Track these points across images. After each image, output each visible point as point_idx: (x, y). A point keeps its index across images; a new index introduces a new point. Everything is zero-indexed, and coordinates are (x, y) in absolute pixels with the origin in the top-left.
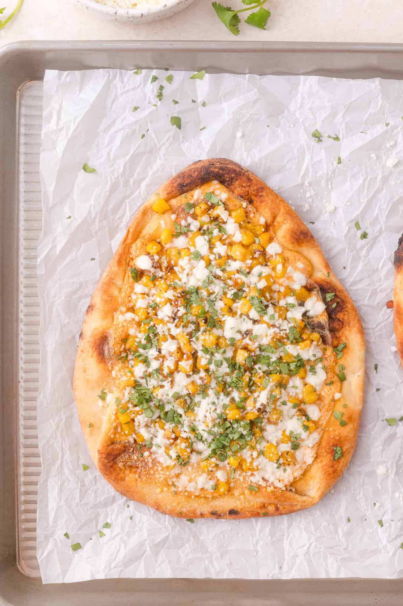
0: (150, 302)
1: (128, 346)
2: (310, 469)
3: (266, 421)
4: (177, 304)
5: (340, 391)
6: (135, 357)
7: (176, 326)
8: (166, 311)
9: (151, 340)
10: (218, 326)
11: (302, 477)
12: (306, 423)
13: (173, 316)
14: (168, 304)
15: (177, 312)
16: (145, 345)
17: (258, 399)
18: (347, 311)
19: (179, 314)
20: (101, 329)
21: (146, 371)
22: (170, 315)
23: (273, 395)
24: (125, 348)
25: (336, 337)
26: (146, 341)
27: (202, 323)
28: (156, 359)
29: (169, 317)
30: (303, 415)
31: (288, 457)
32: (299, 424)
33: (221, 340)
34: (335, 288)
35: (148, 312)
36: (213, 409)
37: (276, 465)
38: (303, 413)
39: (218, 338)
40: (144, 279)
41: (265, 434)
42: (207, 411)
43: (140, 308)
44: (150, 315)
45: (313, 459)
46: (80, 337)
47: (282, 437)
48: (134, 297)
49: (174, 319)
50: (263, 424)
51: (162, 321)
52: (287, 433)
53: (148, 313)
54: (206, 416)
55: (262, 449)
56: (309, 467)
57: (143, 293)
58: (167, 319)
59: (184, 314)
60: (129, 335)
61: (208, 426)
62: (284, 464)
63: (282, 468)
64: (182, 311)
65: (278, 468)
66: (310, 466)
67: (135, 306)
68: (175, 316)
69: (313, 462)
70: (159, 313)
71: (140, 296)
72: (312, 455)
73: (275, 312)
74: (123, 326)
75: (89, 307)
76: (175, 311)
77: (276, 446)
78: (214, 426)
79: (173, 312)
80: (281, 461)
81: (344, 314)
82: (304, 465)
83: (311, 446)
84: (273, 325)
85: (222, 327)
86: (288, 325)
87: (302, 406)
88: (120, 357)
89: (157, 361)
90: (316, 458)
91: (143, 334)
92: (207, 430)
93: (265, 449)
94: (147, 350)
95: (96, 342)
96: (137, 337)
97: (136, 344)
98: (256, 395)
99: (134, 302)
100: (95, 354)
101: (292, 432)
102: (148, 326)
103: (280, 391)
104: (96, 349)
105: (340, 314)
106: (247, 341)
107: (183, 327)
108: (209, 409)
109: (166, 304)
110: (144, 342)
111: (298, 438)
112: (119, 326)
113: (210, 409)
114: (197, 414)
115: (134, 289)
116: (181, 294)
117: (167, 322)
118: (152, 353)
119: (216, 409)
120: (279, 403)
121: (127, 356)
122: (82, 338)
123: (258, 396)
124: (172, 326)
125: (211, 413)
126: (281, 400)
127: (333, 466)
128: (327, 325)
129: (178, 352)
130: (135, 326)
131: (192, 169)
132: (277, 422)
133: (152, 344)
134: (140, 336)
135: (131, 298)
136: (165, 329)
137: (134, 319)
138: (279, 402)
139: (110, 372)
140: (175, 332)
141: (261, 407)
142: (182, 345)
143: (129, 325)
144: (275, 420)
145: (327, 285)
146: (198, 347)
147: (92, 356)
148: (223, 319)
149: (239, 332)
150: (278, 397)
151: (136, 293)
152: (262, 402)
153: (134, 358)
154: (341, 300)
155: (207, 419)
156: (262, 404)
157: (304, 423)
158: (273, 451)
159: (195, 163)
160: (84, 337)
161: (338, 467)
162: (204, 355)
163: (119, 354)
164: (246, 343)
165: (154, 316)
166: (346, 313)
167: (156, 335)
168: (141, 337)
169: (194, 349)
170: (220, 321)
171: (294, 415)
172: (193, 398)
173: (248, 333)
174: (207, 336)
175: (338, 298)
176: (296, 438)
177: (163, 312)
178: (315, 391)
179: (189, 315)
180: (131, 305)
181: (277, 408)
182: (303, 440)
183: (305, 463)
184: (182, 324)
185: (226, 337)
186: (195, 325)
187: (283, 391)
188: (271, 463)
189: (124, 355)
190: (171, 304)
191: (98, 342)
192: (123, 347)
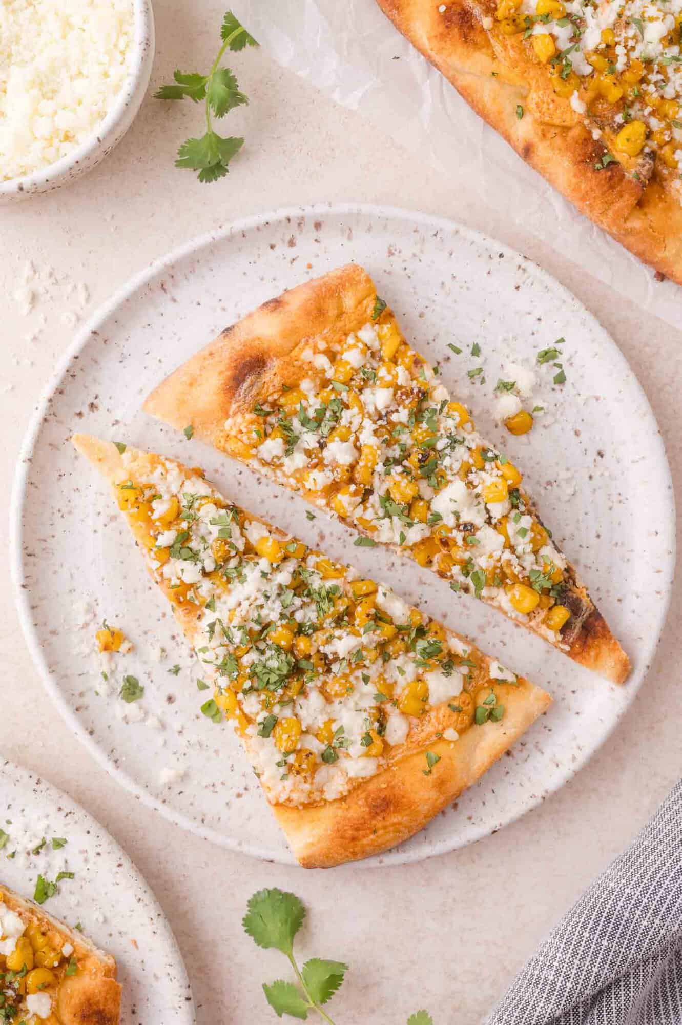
0: (368, 366)
1: (282, 401)
2: (322, 807)
3: (319, 684)
4: (403, 400)
5: (461, 732)
6: (280, 425)
7: (375, 432)
8: (379, 398)
9: (321, 420)
10: (434, 481)
11: (301, 808)
12: (374, 735)
13: (384, 413)
14: (391, 390)
15: (393, 412)
16: (310, 420)
17: (336, 641)
19: (394, 417)
20: (265, 346)
21: (279, 458)
22: (381, 407)
23: (362, 654)
24: (275, 400)
25: (585, 642)
26: (315, 415)
27: (415, 458)
28: (308, 453)
29: (376, 409)
30: (378, 721)
31: (306, 761)
32: (362, 728)
33: (422, 503)
35: (355, 377)
36: (259, 602)
37: (278, 758)
38: (381, 718)
39: (419, 498)
40: (386, 329)
41: (301, 701)
42: (248, 599)
43: (348, 363)
44: (353, 383)
45: (339, 796)
46: (224, 332)
47: (322, 726)
48: (350, 340)
49: (380, 418)
50: (310, 684)
51: (362, 407)
52: (334, 727)
53: (352, 379)
54: (240, 604)
55: (280, 717)
56: (323, 803)
57: (369, 345)
58: (371, 409)
59: (400, 423)
60: (298, 386)
61: (230, 621)
62: (292, 766)
63: (283, 770)
64: (402, 416)
65: (279, 764)
66: (325, 804)
67: (342, 354)
68: (386, 415)
69: (335, 800)
70: (367, 392)
71: (361, 345)
72: (341, 788)
73: (532, 530)
74: (301, 367)
76: (392, 408)
77: (303, 732)
78: (240, 628)
79: (387, 407)
80: (291, 759)
82: (318, 794)
83: (352, 774)
84: (513, 547)
85: (437, 489)
86: (532, 564)
87: (389, 707)
88: (259, 407)
89: (305, 457)
90: (343, 799)
91: (319, 401)
92: (225, 625)
93: (283, 721)
94: (305, 430)
95: (243, 356)
96: (306, 399)
97: (298, 407)
98: (337, 633)
99: (345, 346)
100: (229, 373)
101: (341, 730)
102: (336, 396)
103: (376, 659)
104: (236, 367)
106: (458, 536)
107: (384, 441)
108: (252, 598)
109: (388, 388)
110: (311, 413)
111: (344, 745)
112: (296, 363)
113: (256, 599)
114: (229, 591)
115: (360, 329)
116: (419, 391)
117: (368, 413)
118: (309, 440)
119: (262, 607)
120: (359, 673)
121: (268, 414)
123: (340, 638)
124: (369, 426)
125: (252, 606)
126: (365, 672)
127: (357, 829)
128: (587, 614)
129: (348, 471)
130: (318, 381)
132: (334, 699)
133: (319, 426)
134: (312, 400)
135: (346, 339)
136: (356, 422)
137: (324, 371)
138: (360, 671)
139: (227, 415)
140: (368, 438)
141: (331, 657)
142: (361, 464)
143: (310, 372)
144: (333, 693)
146: (380, 488)
147: (221, 372)
148: (449, 477)
149: (457, 516)
150: (367, 663)
151: (357, 337)
152: (338, 651)
153: (276, 425)
155: (239, 609)
156: (335, 654)
157: (371, 732)
158: (293, 733)
161: (364, 837)
162: (377, 505)
163: (261, 402)
164: (455, 538)
165: (357, 390)
167: (336, 418)
168: (314, 404)
169: (372, 486)
170: (442, 477)
171: (365, 710)
172: (244, 564)
173: (469, 529)
174: (406, 481)
176: (341, 743)
177: (374, 394)
178: (425, 700)
179: (407, 430)
180: (337, 348)
181: (351, 679)
182: (348, 756)
183: (322, 792)
184: (386, 436)
185: (431, 507)
186: (402, 453)
187: (380, 661)
188: (275, 749)
189: (266, 408)
190: (395, 395)
191: (248, 359)
192: (276, 396)
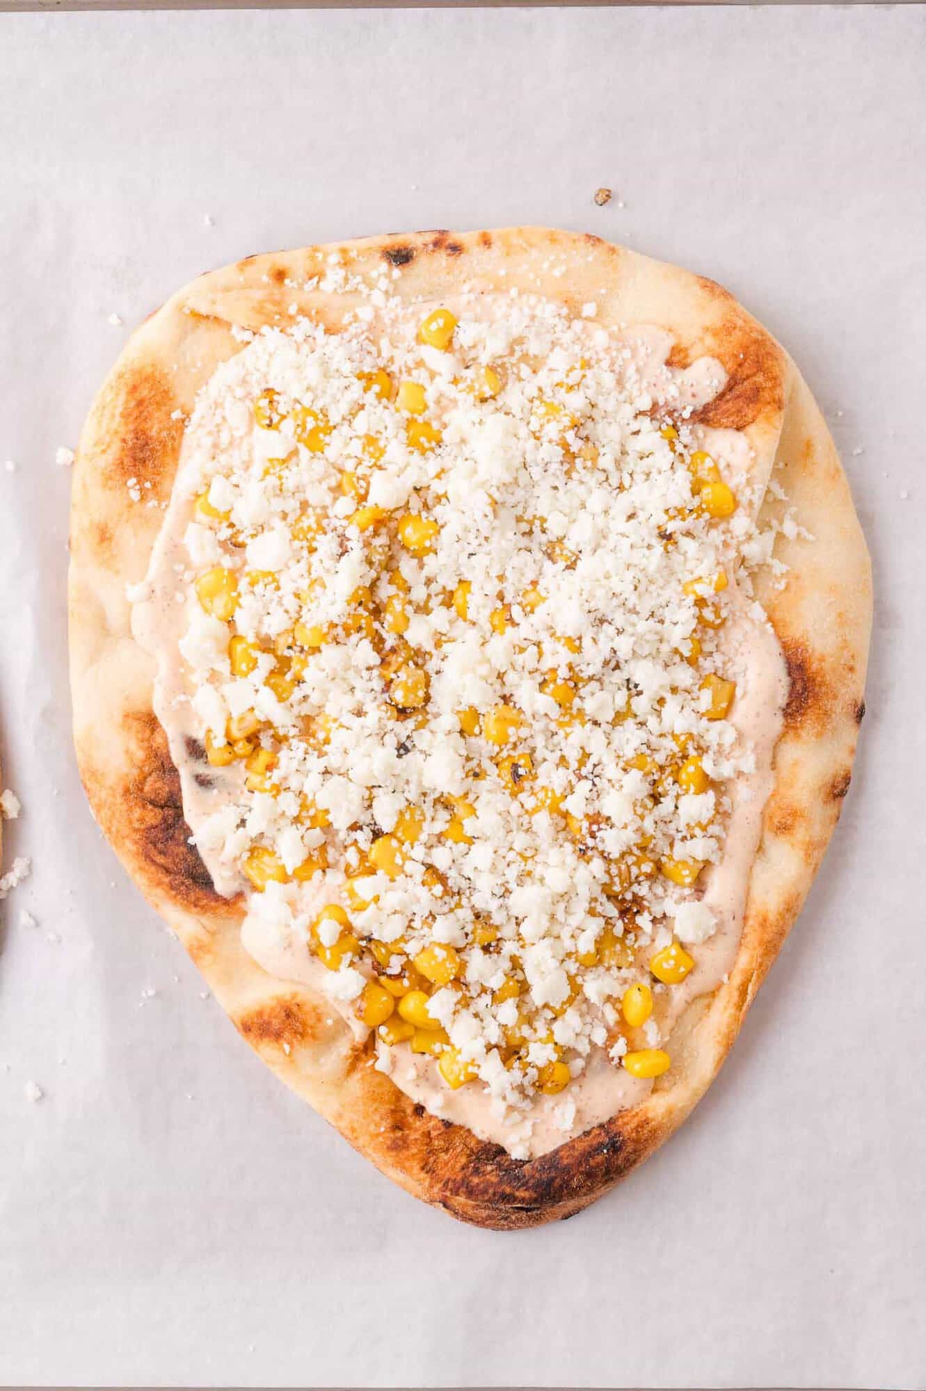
18: (136, 830)
34: (173, 893)
75: (842, 794)
81: (142, 820)
105: (154, 822)
122: (855, 706)
131: (585, 1194)
145: (198, 899)
154: (153, 862)
159: (577, 1211)
160: (851, 709)
166: (137, 825)
175: (162, 866)
